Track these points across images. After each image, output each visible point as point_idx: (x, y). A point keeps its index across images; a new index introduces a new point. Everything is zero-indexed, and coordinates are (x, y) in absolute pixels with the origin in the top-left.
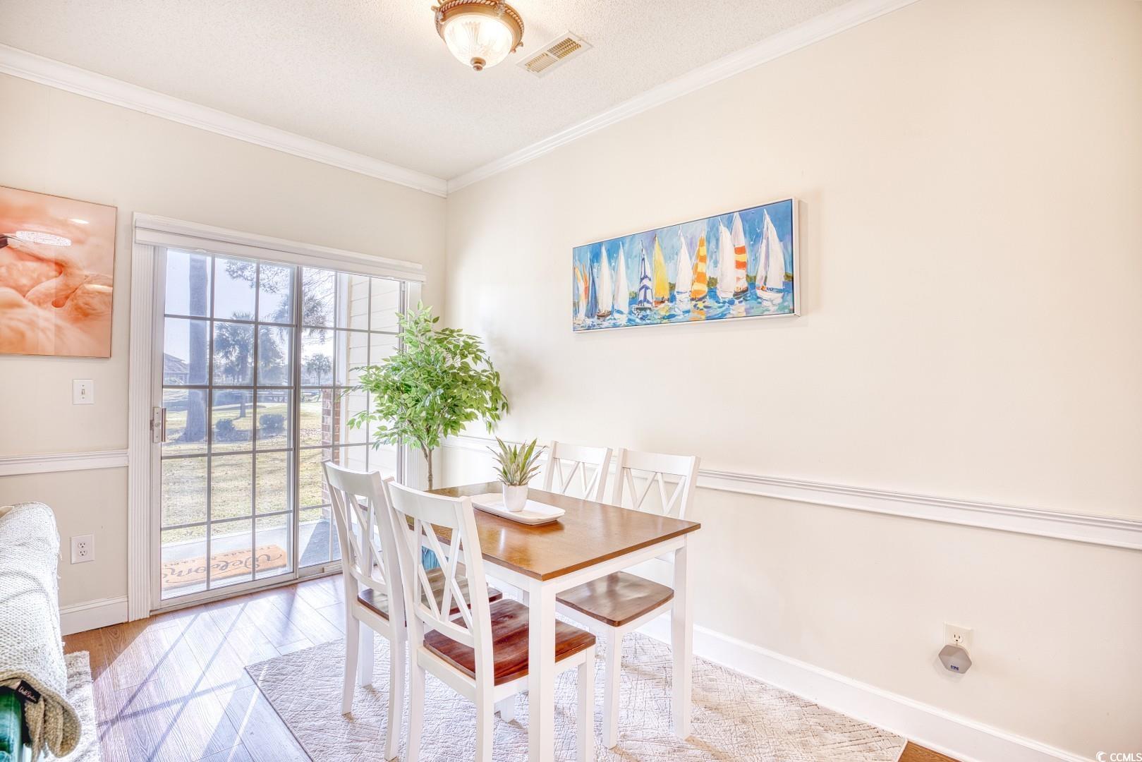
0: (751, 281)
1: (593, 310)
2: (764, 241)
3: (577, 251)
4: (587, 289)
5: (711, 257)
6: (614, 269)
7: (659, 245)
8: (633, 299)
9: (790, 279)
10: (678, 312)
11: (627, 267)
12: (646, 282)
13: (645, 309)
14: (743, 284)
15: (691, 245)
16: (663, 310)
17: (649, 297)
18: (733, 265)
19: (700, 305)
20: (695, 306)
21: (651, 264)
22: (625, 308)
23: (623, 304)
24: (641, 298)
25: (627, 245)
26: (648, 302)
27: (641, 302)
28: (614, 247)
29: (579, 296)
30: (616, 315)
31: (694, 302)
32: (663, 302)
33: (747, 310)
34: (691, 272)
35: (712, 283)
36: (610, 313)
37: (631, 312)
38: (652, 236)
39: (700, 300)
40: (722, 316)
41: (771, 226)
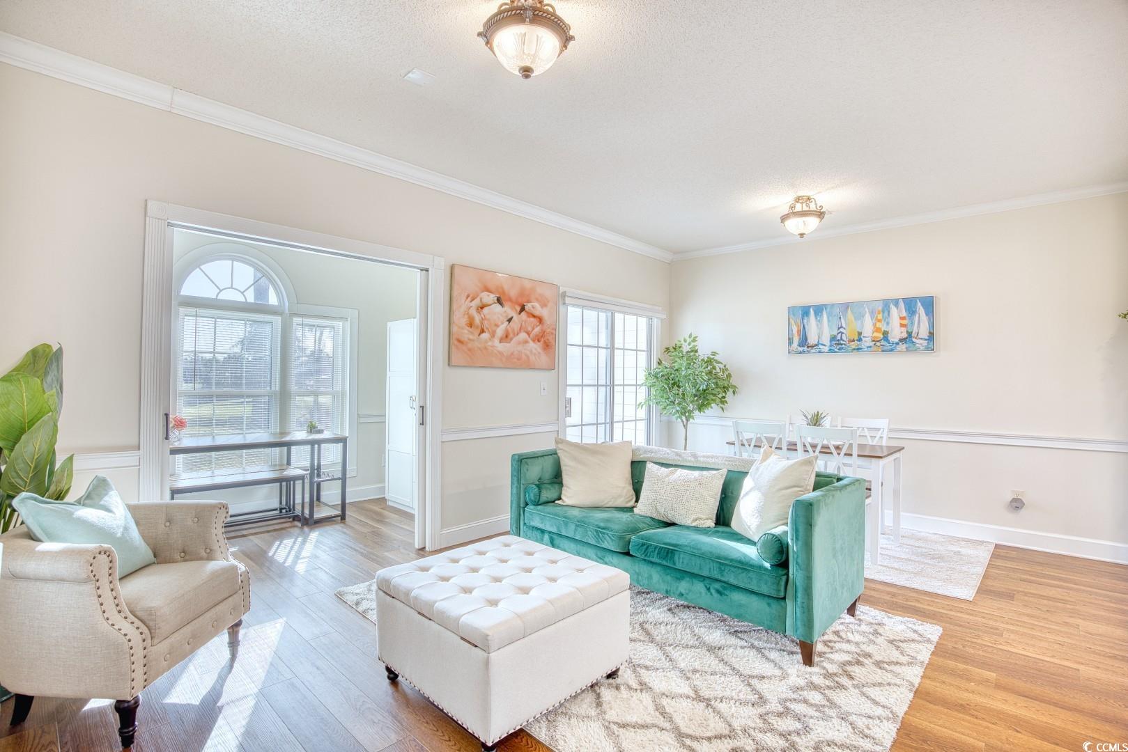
0: (910, 334)
1: (804, 342)
2: (917, 315)
3: (792, 310)
4: (799, 331)
5: (885, 320)
6: (819, 322)
7: (851, 311)
8: (833, 338)
9: (931, 334)
10: (863, 347)
11: (829, 321)
12: (841, 330)
13: (841, 344)
14: (905, 335)
15: (872, 313)
16: (853, 345)
17: (844, 337)
18: (899, 325)
19: (878, 344)
20: (875, 344)
21: (845, 320)
22: (828, 343)
23: (826, 339)
24: (839, 338)
25: (828, 310)
26: (843, 341)
27: (838, 340)
28: (819, 310)
29: (793, 335)
30: (821, 347)
31: (874, 343)
32: (853, 341)
33: (906, 348)
34: (872, 327)
35: (886, 334)
36: (817, 345)
37: (831, 346)
38: (846, 306)
39: (878, 341)
40: (892, 350)
41: (921, 308)
